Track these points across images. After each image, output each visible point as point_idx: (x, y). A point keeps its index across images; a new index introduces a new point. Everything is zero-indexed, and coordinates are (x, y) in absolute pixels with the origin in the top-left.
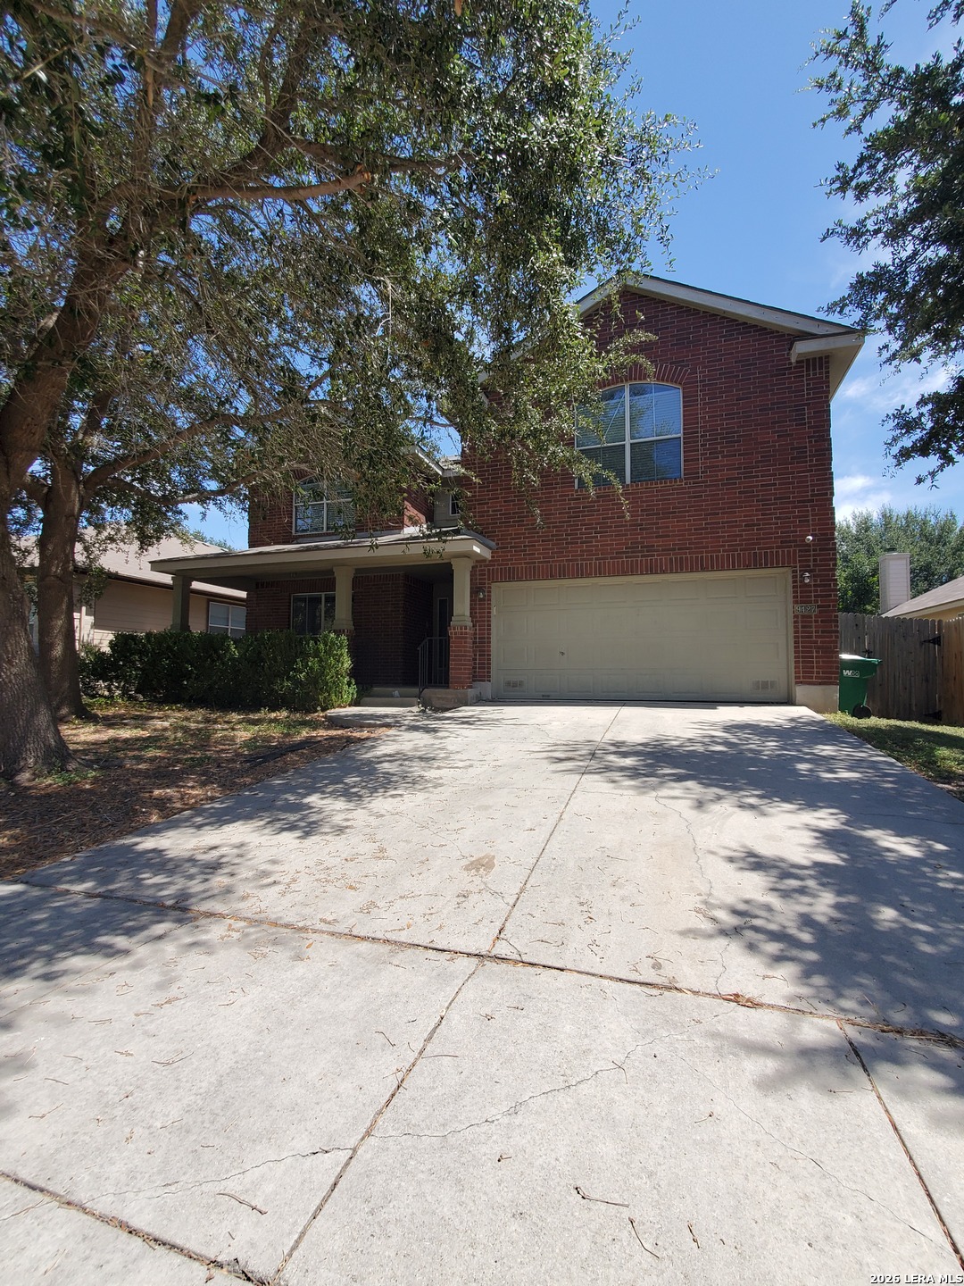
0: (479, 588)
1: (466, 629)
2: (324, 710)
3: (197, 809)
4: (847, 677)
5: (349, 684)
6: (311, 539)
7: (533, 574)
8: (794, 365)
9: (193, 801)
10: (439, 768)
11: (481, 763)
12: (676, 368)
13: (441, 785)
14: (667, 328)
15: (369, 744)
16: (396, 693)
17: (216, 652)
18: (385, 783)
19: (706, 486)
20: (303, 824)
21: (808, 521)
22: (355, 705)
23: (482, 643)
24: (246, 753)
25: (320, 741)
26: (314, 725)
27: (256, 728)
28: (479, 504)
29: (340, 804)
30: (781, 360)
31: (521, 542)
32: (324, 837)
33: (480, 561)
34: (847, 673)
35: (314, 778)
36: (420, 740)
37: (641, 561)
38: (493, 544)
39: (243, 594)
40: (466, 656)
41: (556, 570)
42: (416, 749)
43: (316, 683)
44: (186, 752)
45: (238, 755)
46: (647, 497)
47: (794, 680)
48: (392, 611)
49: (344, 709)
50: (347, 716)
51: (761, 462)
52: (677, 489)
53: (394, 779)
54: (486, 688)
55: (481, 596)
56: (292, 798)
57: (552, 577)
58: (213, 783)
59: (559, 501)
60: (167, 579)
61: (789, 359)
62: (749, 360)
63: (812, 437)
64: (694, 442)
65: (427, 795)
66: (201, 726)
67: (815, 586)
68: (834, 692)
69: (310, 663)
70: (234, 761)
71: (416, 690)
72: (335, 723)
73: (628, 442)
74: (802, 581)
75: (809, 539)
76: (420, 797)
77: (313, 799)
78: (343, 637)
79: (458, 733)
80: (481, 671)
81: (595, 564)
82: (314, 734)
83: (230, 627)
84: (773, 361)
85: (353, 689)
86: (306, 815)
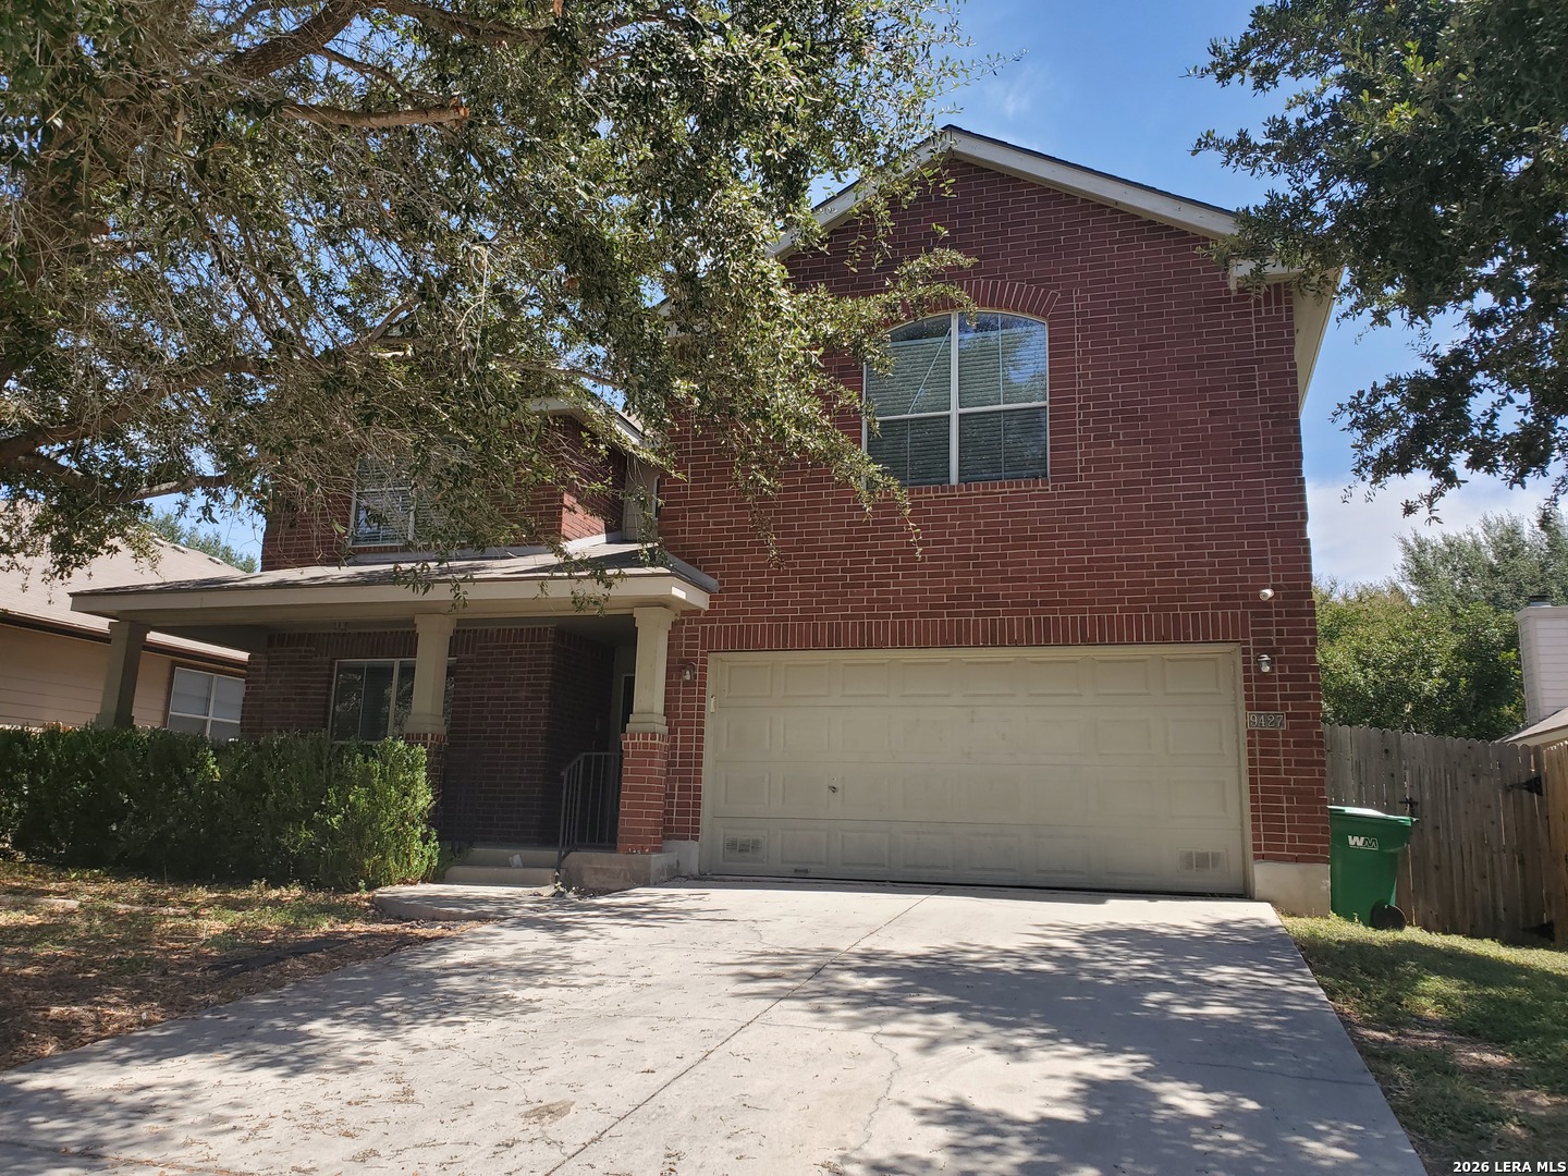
0: (686, 661)
1: (653, 738)
2: (371, 887)
3: (121, 1038)
4: (1356, 849)
5: (425, 839)
6: (382, 556)
7: (783, 639)
8: (1234, 294)
9: (116, 1025)
10: (545, 985)
11: (620, 980)
12: (1038, 291)
13: (536, 1010)
14: (1023, 223)
15: (436, 946)
16: (517, 859)
17: (180, 771)
18: (445, 1006)
19: (1089, 494)
20: (293, 1058)
21: (1265, 562)
22: (434, 881)
23: (685, 763)
24: (213, 954)
25: (351, 940)
26: (347, 914)
27: (240, 914)
28: (690, 510)
29: (359, 1033)
30: (1213, 286)
31: (762, 581)
32: (321, 1076)
33: (690, 613)
34: (1356, 841)
35: (328, 996)
36: (533, 941)
37: (976, 622)
38: (713, 582)
39: (243, 656)
40: (650, 789)
41: (823, 634)
42: (516, 957)
43: (360, 834)
44: (108, 949)
45: (199, 957)
46: (985, 508)
47: (1250, 852)
48: (528, 698)
49: (412, 888)
50: (411, 898)
51: (1182, 455)
52: (1040, 497)
53: (461, 1000)
54: (689, 853)
55: (688, 677)
56: (282, 1024)
57: (817, 645)
58: (152, 1000)
59: (832, 510)
60: (100, 624)
61: (1226, 285)
62: (1159, 283)
63: (1269, 416)
64: (1067, 416)
65: (507, 1023)
66: (137, 909)
67: (1281, 678)
68: (1320, 877)
69: (351, 798)
70: (190, 966)
71: (551, 854)
72: (385, 910)
73: (955, 412)
74: (1258, 669)
75: (1265, 595)
76: (495, 1025)
77: (318, 1026)
78: (421, 749)
79: (602, 932)
80: (680, 819)
81: (894, 623)
82: (343, 928)
83: (210, 718)
84: (1199, 287)
85: (432, 849)
86: (301, 1047)
